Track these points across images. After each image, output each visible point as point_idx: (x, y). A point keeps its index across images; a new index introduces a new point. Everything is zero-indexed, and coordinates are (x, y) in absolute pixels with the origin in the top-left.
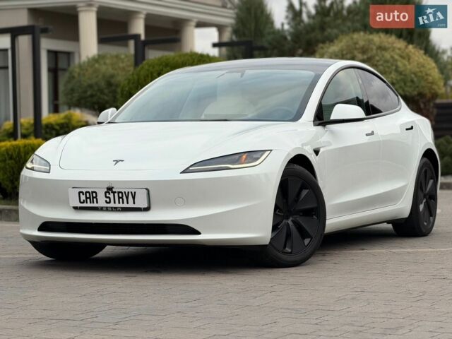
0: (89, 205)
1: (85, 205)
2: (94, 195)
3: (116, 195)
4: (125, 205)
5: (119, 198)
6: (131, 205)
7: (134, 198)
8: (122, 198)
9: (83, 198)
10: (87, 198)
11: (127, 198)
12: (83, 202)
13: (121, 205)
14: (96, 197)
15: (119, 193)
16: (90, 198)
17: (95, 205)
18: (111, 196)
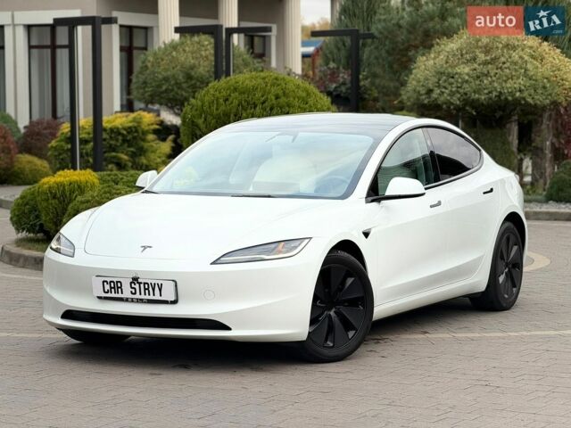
0: (113, 295)
1: (109, 295)
2: (119, 285)
3: (142, 285)
4: (151, 297)
5: (145, 289)
6: (157, 297)
7: (160, 290)
8: (148, 289)
9: (107, 287)
10: (111, 288)
11: (154, 290)
12: (107, 292)
13: (147, 297)
14: (121, 287)
15: (145, 284)
16: (114, 288)
17: (120, 295)
18: (137, 286)
